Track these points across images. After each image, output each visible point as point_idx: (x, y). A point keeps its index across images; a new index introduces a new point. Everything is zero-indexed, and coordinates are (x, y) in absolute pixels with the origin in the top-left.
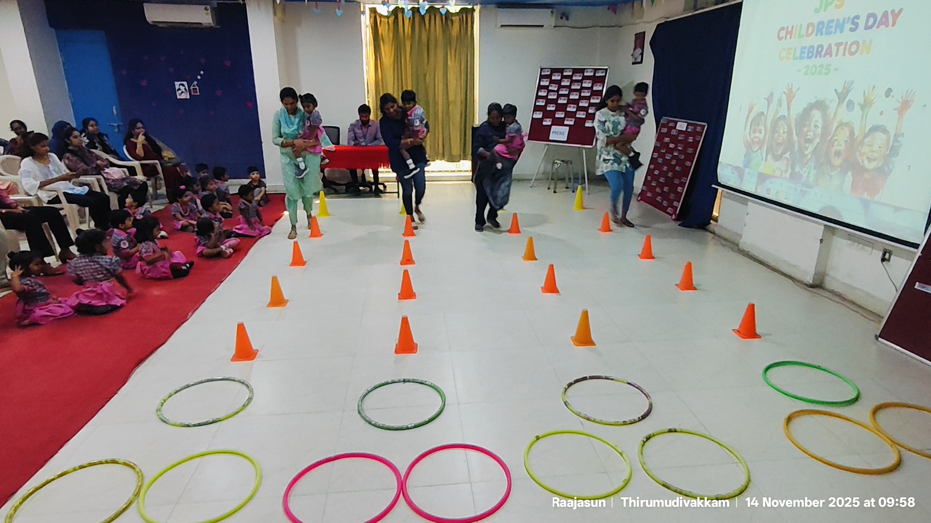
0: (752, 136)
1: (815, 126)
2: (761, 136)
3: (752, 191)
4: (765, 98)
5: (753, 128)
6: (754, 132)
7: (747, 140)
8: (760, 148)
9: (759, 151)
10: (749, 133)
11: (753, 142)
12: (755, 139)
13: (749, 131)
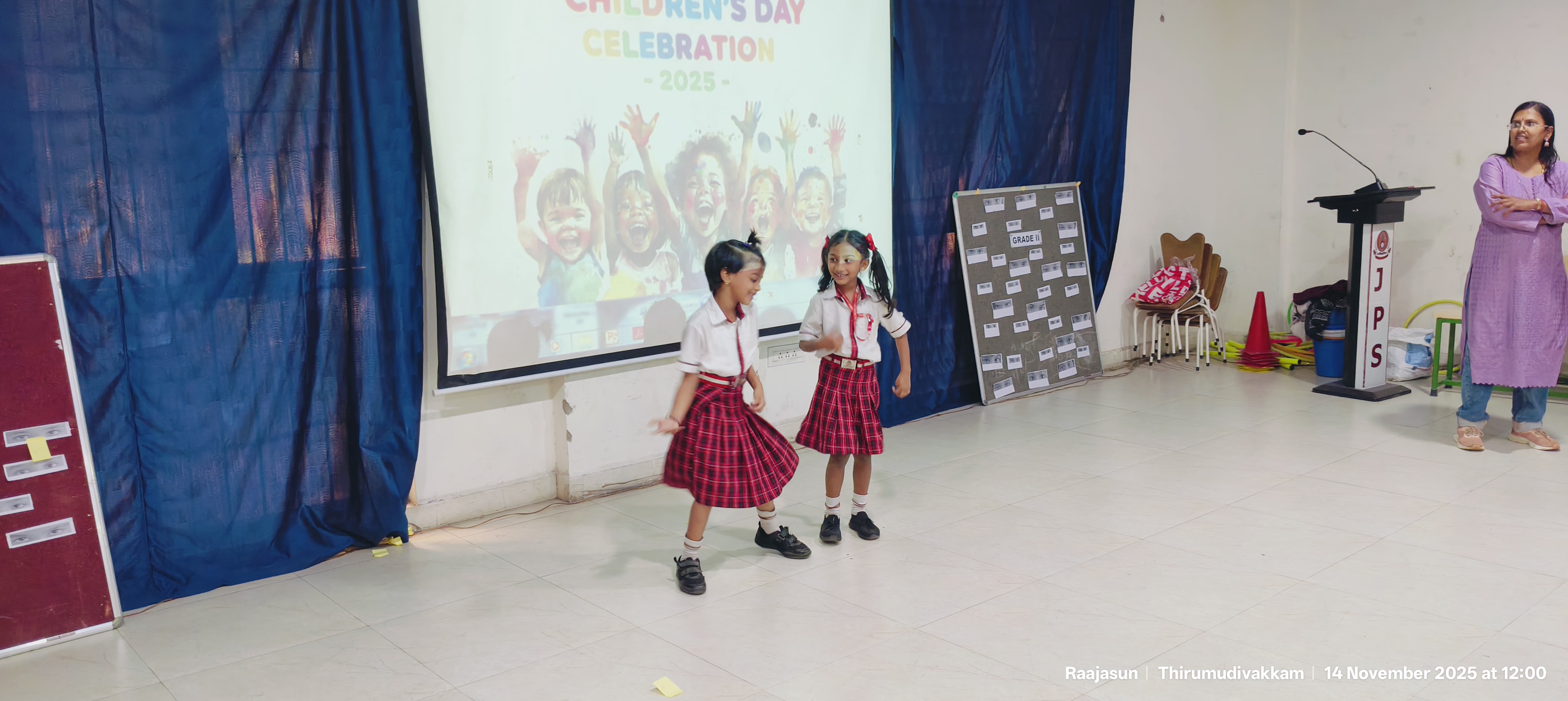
1: (713, 183)
6: (558, 219)
7: (539, 241)
9: (588, 258)
12: (565, 234)
13: (538, 219)
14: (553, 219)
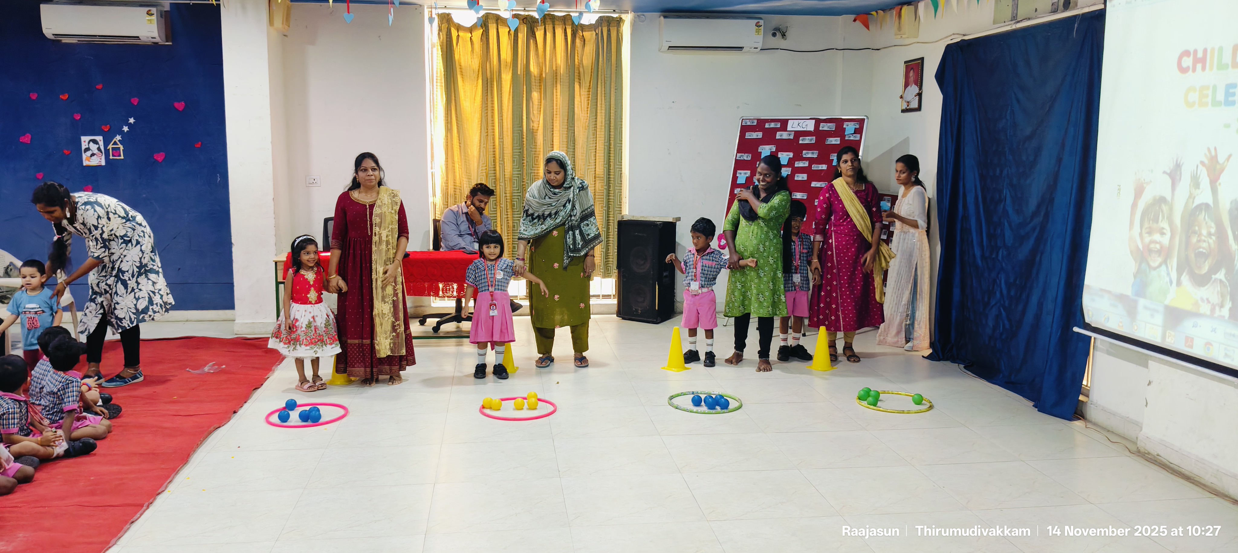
0: (1147, 239)
2: (1165, 240)
3: (1157, 341)
4: (1165, 172)
5: (1146, 225)
6: (1150, 233)
7: (1138, 247)
8: (1165, 262)
9: (1164, 267)
10: (1141, 234)
11: (1150, 251)
12: (1152, 246)
13: (1139, 231)
14: (1148, 233)
